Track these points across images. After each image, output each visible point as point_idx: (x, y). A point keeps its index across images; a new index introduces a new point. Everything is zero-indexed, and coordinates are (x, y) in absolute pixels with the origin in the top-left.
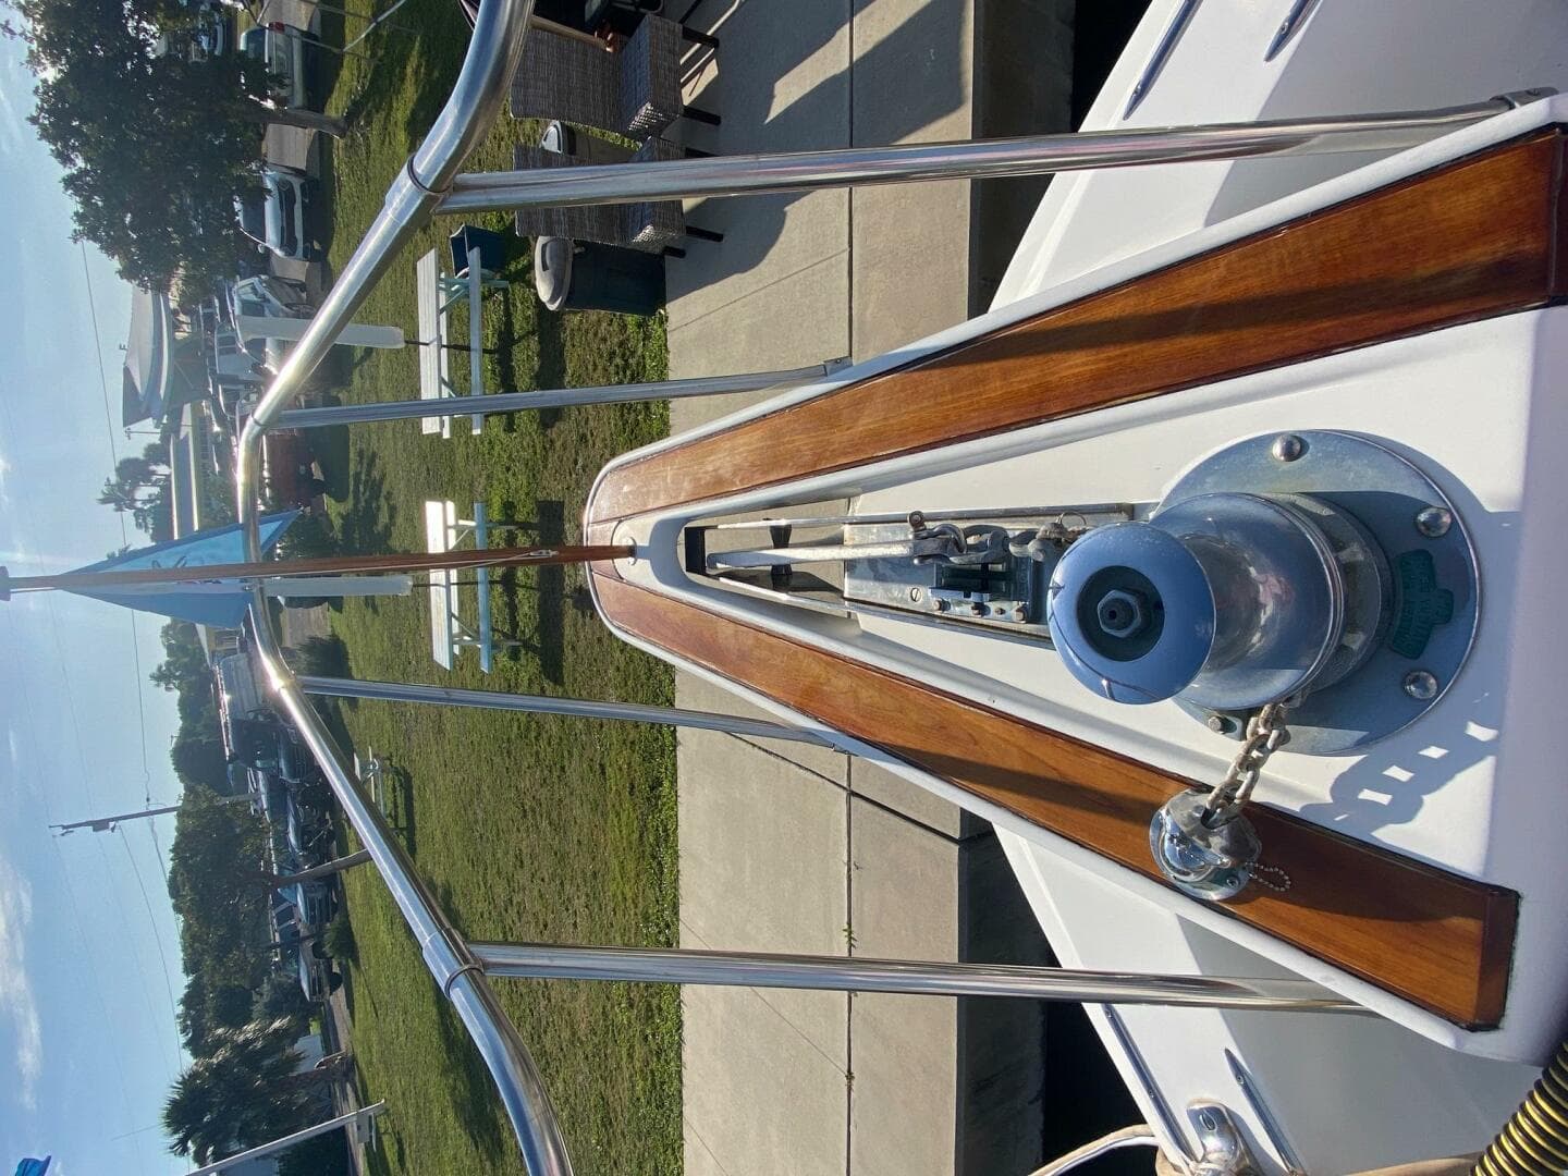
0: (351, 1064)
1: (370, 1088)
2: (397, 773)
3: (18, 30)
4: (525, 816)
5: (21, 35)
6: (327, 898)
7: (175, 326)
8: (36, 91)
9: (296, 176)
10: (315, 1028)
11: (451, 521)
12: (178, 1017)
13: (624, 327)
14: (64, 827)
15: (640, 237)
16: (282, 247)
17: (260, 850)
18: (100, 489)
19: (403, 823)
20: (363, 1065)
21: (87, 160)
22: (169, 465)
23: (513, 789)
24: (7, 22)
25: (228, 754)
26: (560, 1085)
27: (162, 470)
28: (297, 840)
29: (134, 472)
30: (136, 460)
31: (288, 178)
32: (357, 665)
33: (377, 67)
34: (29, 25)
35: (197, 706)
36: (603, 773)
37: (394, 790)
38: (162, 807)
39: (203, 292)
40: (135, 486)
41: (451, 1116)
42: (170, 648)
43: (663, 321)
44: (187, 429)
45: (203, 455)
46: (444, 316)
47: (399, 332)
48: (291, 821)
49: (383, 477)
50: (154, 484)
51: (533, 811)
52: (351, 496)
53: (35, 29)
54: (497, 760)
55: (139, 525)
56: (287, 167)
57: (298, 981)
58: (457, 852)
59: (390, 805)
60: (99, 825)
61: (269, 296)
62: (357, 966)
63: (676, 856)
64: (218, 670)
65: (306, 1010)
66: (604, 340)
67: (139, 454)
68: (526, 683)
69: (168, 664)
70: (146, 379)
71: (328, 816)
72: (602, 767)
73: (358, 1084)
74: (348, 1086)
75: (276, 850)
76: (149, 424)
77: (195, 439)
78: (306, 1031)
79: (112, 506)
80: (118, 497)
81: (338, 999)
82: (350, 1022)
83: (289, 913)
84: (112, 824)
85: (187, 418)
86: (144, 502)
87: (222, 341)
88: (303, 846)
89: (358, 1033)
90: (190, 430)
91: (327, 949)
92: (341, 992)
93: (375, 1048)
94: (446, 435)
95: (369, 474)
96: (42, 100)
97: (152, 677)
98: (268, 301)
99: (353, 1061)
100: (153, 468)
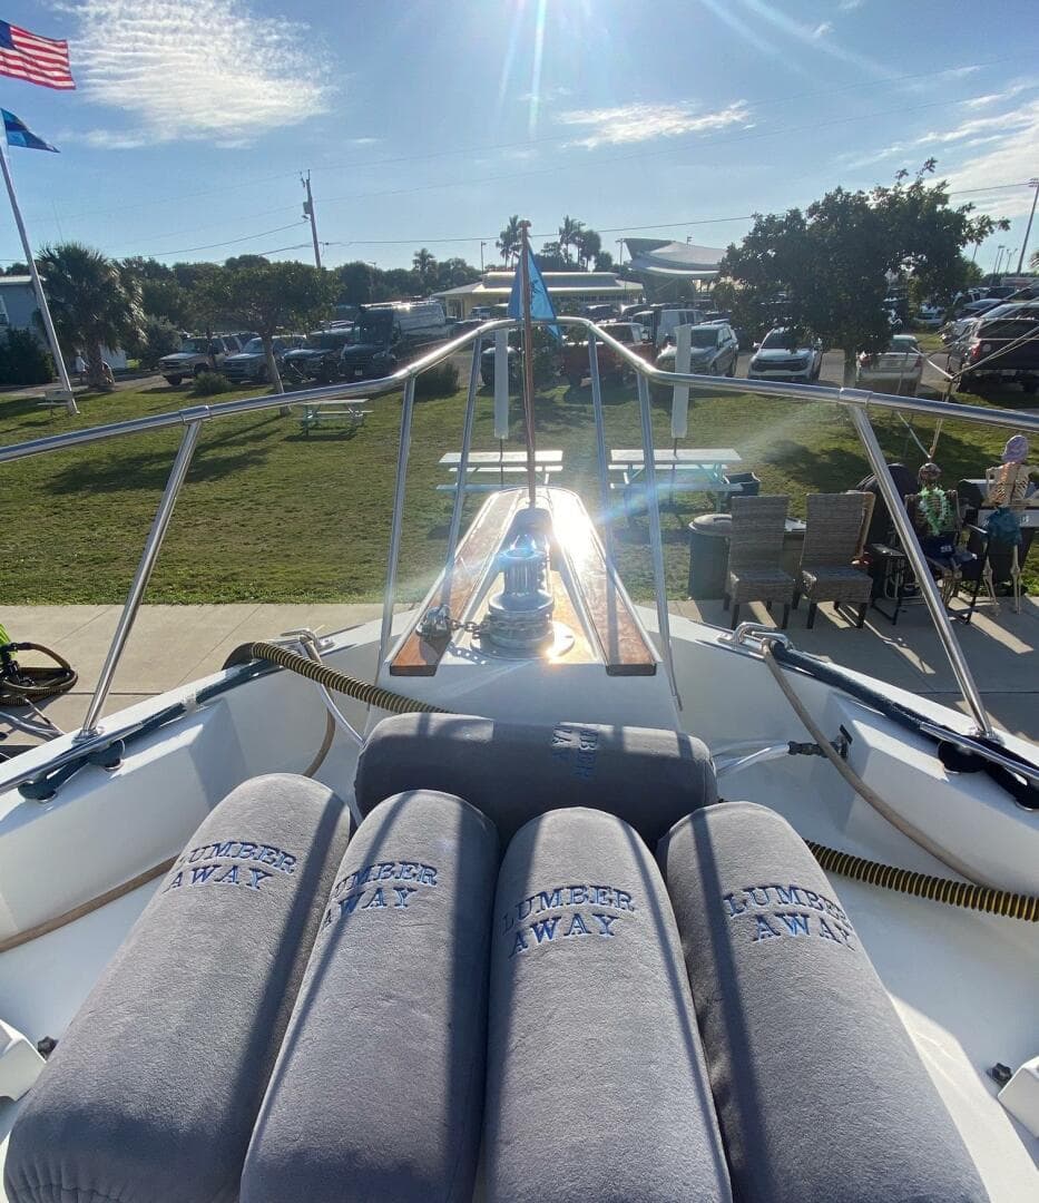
0: (105, 389)
1: (87, 403)
2: (352, 431)
3: (902, 181)
4: (327, 514)
5: (898, 183)
6: (244, 376)
7: (705, 280)
8: (861, 192)
9: (812, 371)
10: (132, 363)
11: (548, 469)
12: (140, 258)
13: (681, 578)
14: (308, 181)
15: (733, 576)
16: (758, 360)
17: (293, 327)
18: (576, 218)
19: (312, 433)
20: (106, 398)
21: (813, 226)
22: (595, 271)
23: (345, 507)
24: (907, 174)
25: (366, 306)
26: (118, 532)
27: (591, 266)
28: (295, 355)
29: (590, 244)
30: (599, 246)
31: (810, 368)
32: (437, 405)
33: (885, 430)
34: (905, 189)
35: (398, 283)
36: (365, 562)
37: (338, 428)
38: (321, 254)
39: (721, 302)
40: (579, 245)
41: (78, 460)
42: (447, 265)
43: (684, 599)
44: (623, 285)
45: (603, 297)
46: (695, 467)
47: (683, 435)
48: (310, 351)
49: (582, 427)
50: (580, 259)
51: (330, 520)
52: (567, 405)
53: (903, 193)
54: (368, 497)
55: (547, 245)
56: (819, 366)
57: (177, 352)
58: (293, 470)
59: (326, 425)
60: (308, 207)
61: (723, 349)
62: (189, 397)
63: (309, 603)
64: (429, 302)
65: (150, 358)
66: (674, 567)
67: (604, 249)
68: (429, 517)
69: (434, 263)
70: (660, 257)
71: (312, 379)
72: (369, 561)
73: (88, 395)
74: (86, 387)
75: (291, 339)
76: (627, 257)
77: (617, 291)
78: (131, 356)
79: (563, 227)
80: (570, 232)
81: (159, 381)
82: (142, 389)
83: (233, 347)
84: (309, 216)
85: (631, 286)
86: (566, 251)
87: (690, 315)
88: (288, 360)
89: (131, 396)
90: (622, 288)
91: (202, 375)
92: (165, 384)
93: (122, 408)
94: (611, 467)
95: (585, 418)
96: (854, 196)
97: (423, 251)
98: (718, 349)
99: (108, 391)
100: (593, 258)
